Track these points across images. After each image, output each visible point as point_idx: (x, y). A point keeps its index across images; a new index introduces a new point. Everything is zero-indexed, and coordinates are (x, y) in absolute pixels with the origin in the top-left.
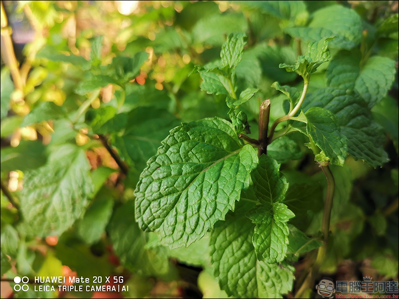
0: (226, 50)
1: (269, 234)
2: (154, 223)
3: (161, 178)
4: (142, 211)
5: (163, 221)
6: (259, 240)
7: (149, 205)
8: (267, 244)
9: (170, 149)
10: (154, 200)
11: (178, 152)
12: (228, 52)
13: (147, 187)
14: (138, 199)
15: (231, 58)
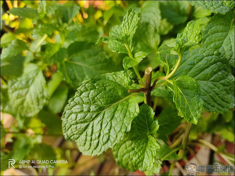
0: (126, 22)
1: (144, 152)
2: (74, 137)
3: (77, 112)
4: (67, 129)
5: (79, 137)
6: (137, 156)
7: (71, 127)
8: (142, 159)
9: (83, 94)
10: (73, 125)
11: (88, 97)
12: (127, 23)
13: (69, 116)
14: (64, 122)
15: (129, 28)
